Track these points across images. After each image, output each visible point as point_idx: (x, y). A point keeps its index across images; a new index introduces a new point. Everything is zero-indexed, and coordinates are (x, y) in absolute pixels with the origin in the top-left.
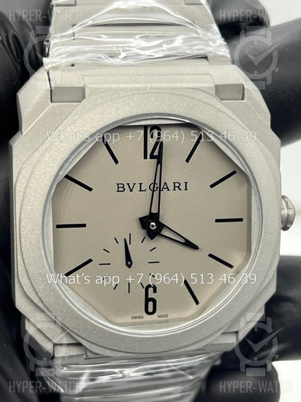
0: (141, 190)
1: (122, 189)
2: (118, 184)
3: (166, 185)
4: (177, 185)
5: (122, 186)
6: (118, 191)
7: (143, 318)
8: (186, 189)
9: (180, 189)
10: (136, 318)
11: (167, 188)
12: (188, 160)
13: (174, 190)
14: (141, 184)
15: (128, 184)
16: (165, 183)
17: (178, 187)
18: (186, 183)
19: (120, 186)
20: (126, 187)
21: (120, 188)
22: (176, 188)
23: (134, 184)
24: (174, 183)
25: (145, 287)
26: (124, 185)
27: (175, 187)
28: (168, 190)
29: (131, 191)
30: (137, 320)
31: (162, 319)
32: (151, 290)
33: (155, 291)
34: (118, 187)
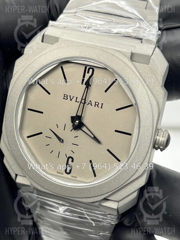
0: (76, 101)
1: (66, 98)
2: (65, 95)
3: (91, 102)
4: (97, 104)
5: (66, 96)
6: (64, 98)
7: (63, 174)
8: (101, 108)
9: (98, 107)
10: (59, 173)
11: (91, 104)
12: (106, 91)
13: (95, 106)
14: (77, 98)
15: (70, 96)
16: (91, 101)
17: (97, 105)
18: (102, 104)
19: (65, 96)
20: (69, 97)
21: (66, 97)
22: (96, 106)
23: (73, 97)
24: (96, 102)
25: (67, 157)
26: (67, 96)
27: (95, 104)
28: (91, 105)
29: (71, 100)
30: (59, 175)
31: (73, 178)
32: (70, 160)
33: (72, 161)
34: (64, 96)
